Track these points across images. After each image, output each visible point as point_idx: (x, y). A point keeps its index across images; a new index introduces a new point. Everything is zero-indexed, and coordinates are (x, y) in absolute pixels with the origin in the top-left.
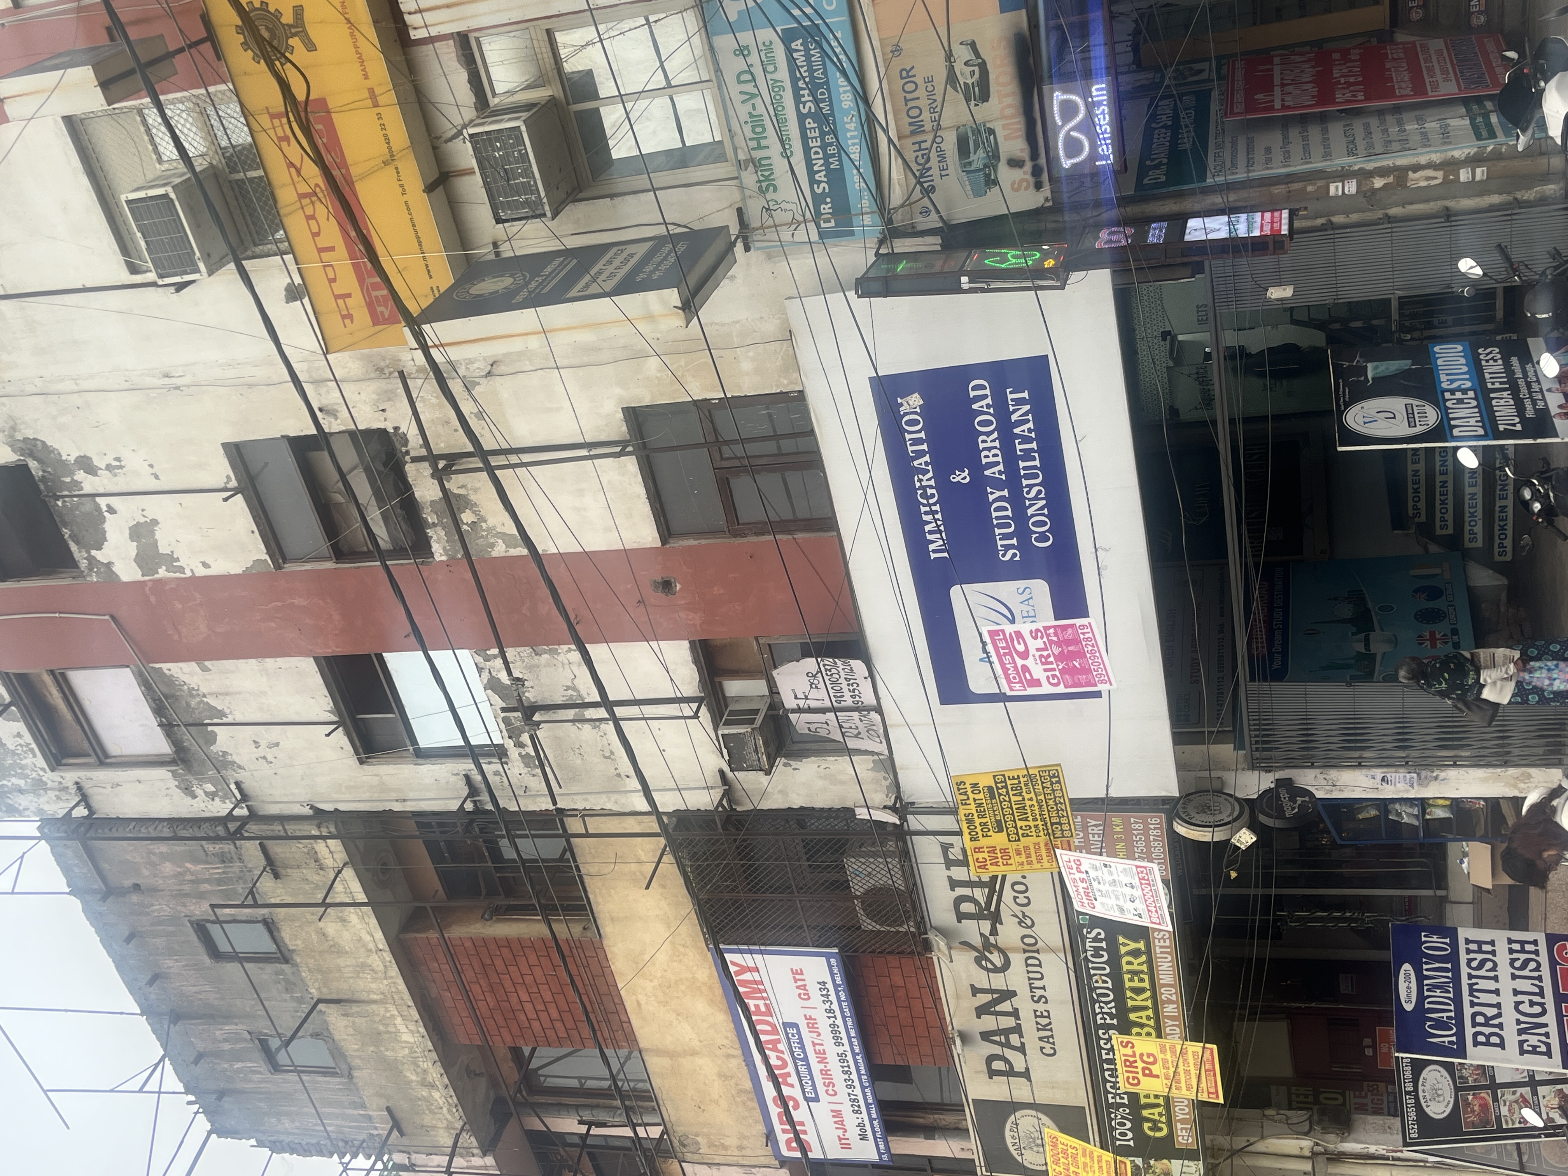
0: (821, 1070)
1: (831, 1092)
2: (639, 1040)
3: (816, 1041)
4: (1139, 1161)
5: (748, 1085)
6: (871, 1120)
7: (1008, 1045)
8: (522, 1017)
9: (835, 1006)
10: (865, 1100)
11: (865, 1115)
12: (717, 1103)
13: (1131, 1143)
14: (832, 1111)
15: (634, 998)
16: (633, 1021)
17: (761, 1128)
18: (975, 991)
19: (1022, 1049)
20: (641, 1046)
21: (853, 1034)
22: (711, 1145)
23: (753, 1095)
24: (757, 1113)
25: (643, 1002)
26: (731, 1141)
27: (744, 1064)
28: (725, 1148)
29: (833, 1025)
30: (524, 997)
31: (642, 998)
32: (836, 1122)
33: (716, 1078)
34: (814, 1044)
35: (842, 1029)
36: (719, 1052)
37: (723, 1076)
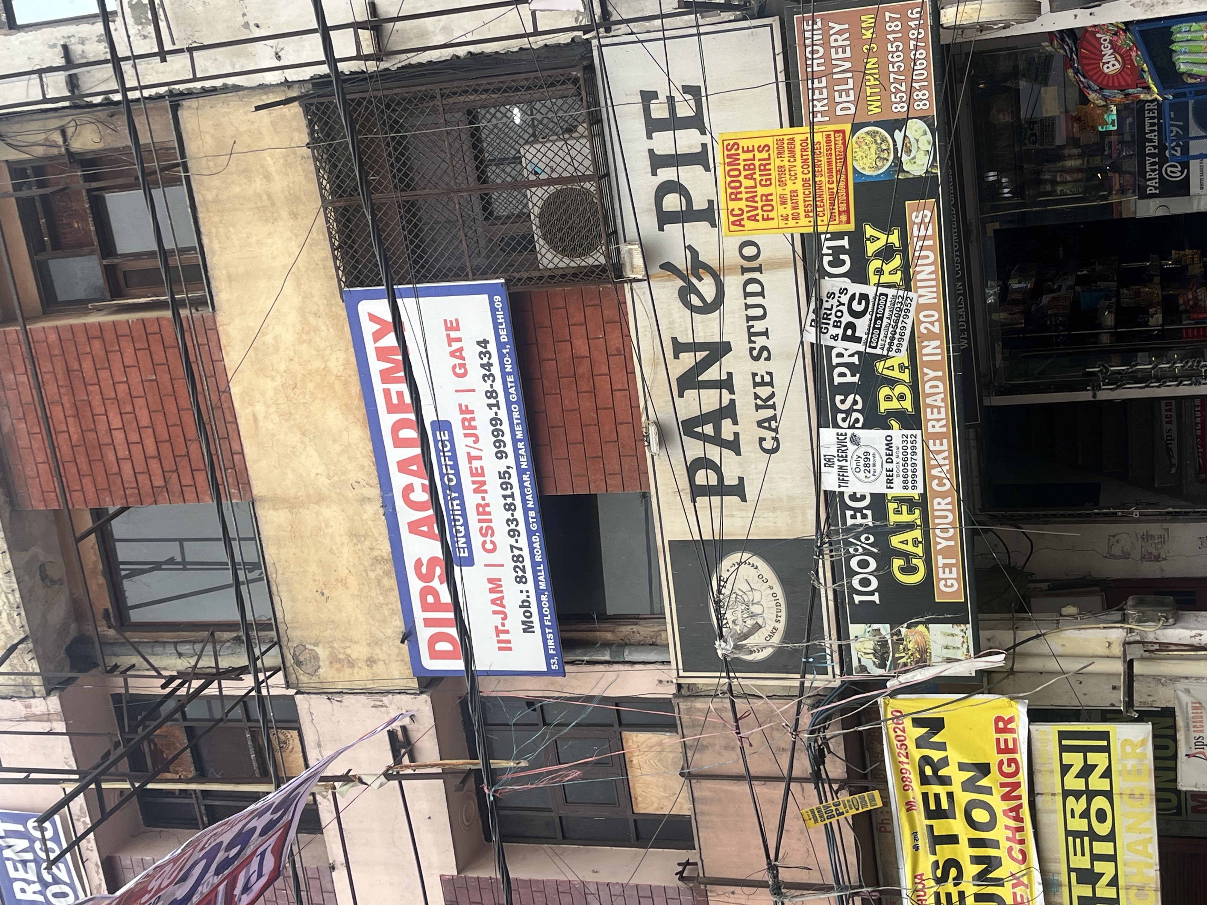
0: (478, 505)
1: (489, 546)
2: (253, 483)
3: (474, 453)
4: (885, 629)
5: (385, 548)
6: (539, 593)
7: (717, 440)
8: (111, 457)
9: (498, 386)
10: (532, 556)
11: (530, 585)
12: (345, 585)
13: (876, 598)
14: (490, 581)
15: (249, 410)
16: (246, 451)
17: (398, 624)
18: (679, 348)
19: (734, 446)
20: (255, 492)
21: (520, 436)
22: (334, 660)
23: (389, 567)
24: (395, 597)
25: (260, 417)
26: (359, 651)
27: (381, 511)
28: (351, 664)
29: (495, 421)
30: (116, 422)
31: (260, 409)
32: (493, 602)
33: (345, 539)
34: (471, 458)
35: (506, 427)
36: (350, 494)
37: (355, 536)
